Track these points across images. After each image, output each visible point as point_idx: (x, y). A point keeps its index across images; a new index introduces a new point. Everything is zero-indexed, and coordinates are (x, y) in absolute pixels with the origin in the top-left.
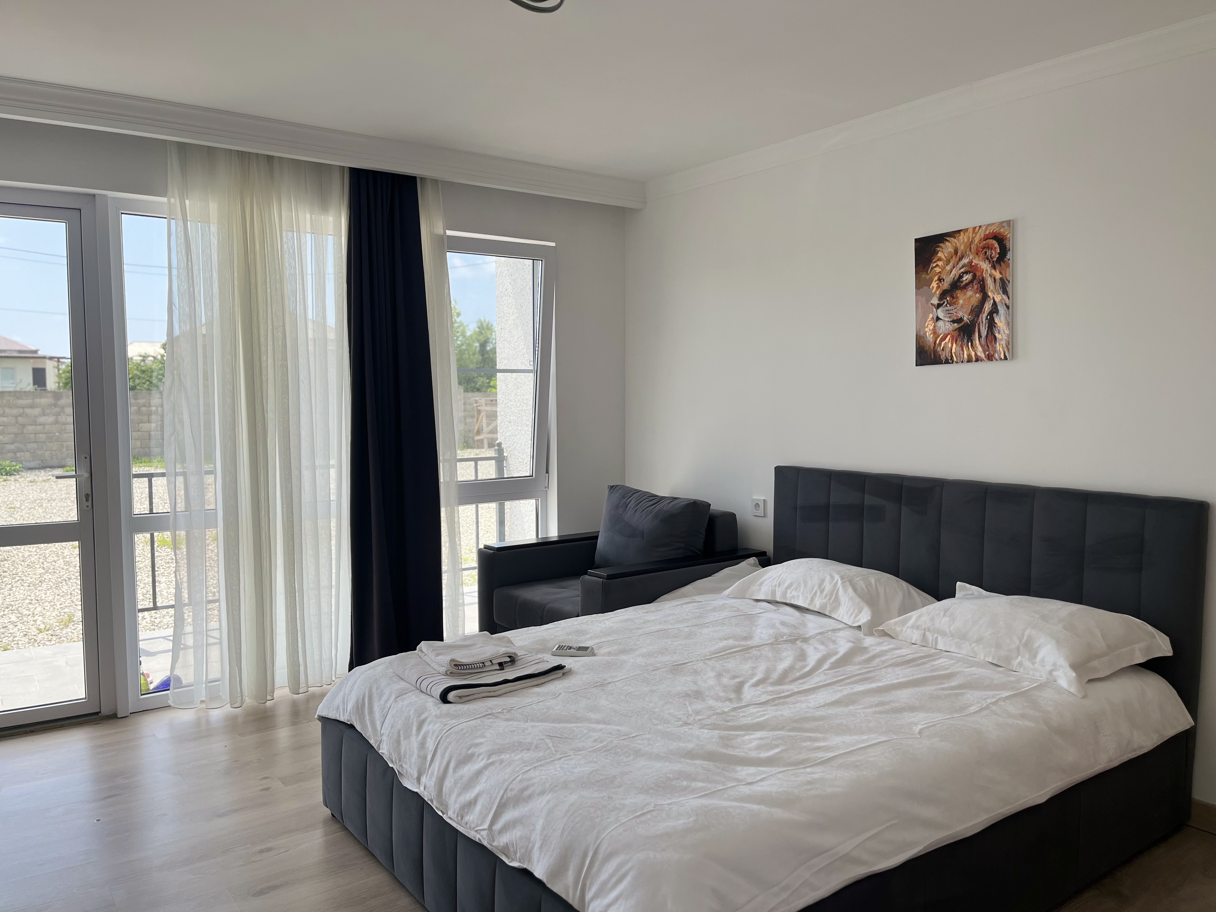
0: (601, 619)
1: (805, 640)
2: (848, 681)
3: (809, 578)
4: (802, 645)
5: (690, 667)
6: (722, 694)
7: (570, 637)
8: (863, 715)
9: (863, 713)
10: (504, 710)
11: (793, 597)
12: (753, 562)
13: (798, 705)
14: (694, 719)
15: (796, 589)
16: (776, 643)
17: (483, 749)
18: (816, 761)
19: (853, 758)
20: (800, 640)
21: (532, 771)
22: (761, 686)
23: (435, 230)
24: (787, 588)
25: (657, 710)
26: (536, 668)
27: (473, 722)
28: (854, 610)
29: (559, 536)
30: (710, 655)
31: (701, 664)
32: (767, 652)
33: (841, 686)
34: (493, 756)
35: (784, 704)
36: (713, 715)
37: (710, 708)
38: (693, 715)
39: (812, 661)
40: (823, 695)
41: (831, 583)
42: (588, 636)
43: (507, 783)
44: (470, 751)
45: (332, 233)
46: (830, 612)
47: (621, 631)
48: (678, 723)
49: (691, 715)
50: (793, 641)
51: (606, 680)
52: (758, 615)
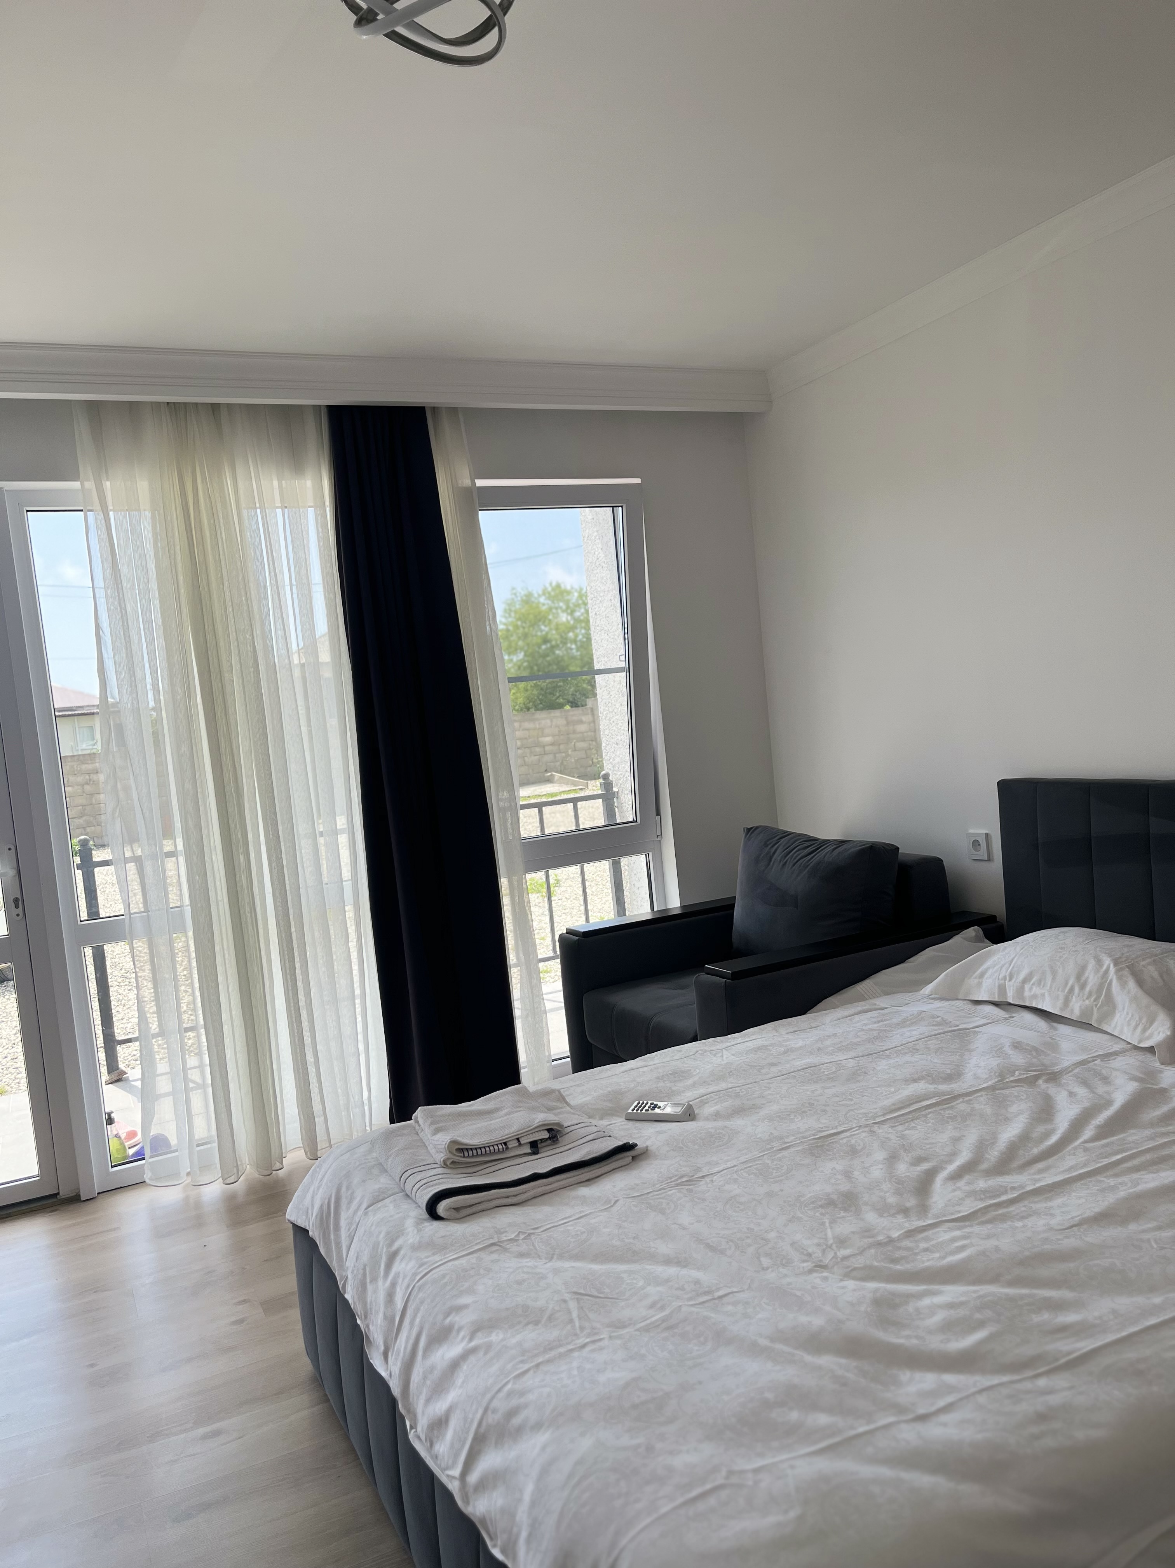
0: (718, 1047)
1: (1054, 1077)
2: (1129, 1164)
3: (1059, 964)
4: (1048, 1088)
5: (845, 1141)
6: (892, 1200)
7: (661, 1084)
8: (1155, 1246)
9: (1155, 1241)
10: (521, 1234)
11: (1035, 997)
12: (974, 934)
13: (1029, 1222)
14: (835, 1256)
15: (1039, 982)
16: (1001, 1086)
17: (464, 1319)
18: (1057, 1360)
19: (1130, 1354)
20: (1044, 1078)
21: (531, 1372)
22: (967, 1178)
23: (460, 482)
24: (1025, 981)
25: (772, 1235)
26: (588, 1150)
27: (463, 1261)
28: (1141, 1019)
29: (682, 907)
30: (884, 1115)
31: (864, 1134)
32: (982, 1104)
33: (1116, 1175)
34: (479, 1334)
35: (1004, 1218)
36: (869, 1247)
37: (867, 1232)
38: (834, 1246)
39: (1062, 1122)
40: (1080, 1197)
41: (1097, 971)
42: (690, 1082)
43: (489, 1396)
44: (448, 1321)
45: (312, 504)
46: (1100, 1021)
47: (744, 1070)
48: (805, 1265)
49: (830, 1247)
50: (1032, 1081)
51: (699, 1169)
52: (977, 1029)
